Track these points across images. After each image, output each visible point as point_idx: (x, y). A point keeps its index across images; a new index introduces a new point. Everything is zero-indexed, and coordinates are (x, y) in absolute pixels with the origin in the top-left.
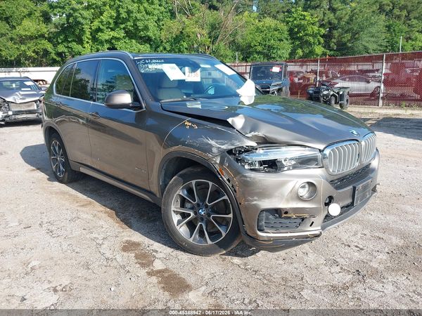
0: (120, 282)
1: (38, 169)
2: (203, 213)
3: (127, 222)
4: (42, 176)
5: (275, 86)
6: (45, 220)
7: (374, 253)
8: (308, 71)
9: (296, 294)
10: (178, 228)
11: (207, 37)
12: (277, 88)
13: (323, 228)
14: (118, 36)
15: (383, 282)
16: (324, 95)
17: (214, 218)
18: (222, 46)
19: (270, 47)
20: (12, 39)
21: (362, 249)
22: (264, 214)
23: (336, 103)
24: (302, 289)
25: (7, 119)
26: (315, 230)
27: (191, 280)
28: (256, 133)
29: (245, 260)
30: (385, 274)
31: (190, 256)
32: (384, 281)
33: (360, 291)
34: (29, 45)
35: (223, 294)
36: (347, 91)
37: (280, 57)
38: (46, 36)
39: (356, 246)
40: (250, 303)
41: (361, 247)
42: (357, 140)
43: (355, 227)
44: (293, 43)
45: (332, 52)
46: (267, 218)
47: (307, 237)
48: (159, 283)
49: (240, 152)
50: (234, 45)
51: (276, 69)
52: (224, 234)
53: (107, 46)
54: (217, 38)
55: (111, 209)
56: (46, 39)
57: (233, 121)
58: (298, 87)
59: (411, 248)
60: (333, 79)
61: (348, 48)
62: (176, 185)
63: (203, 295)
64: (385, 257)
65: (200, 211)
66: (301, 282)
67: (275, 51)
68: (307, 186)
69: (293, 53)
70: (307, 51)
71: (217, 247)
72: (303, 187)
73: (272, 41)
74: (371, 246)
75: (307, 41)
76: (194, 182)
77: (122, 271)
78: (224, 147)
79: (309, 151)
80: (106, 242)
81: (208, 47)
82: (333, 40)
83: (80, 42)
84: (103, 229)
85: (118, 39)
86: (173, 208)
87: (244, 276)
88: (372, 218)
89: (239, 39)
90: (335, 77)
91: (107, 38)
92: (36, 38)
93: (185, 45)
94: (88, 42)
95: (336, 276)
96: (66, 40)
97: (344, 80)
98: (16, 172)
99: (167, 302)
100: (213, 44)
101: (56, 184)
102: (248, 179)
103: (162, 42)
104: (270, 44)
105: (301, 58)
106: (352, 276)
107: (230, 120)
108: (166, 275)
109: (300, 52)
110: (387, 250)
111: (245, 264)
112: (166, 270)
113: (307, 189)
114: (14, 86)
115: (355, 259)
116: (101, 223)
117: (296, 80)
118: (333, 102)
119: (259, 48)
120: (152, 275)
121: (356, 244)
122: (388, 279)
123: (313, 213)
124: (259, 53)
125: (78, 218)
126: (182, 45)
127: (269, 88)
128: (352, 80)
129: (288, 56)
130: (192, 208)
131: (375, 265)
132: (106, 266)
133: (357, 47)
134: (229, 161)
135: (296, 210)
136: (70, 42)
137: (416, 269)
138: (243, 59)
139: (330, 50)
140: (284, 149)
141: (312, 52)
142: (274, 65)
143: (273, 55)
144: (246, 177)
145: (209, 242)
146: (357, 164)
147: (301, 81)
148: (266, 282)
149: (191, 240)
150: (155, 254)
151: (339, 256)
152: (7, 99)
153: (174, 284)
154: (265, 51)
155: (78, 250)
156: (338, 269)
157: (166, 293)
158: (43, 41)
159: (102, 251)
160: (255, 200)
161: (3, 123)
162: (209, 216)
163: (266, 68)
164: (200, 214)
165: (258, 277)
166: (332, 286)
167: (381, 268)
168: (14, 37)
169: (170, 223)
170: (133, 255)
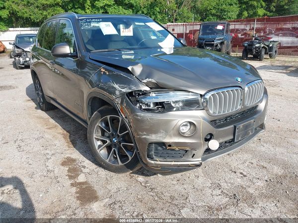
0: (50, 190)
1: (32, 100)
2: (115, 141)
3: (74, 143)
4: (33, 105)
5: (219, 40)
6: (20, 138)
7: (255, 180)
8: (250, 29)
9: (176, 212)
10: (98, 151)
11: (174, 3)
12: (220, 41)
13: (203, 160)
14: (110, 4)
15: (253, 207)
16: (256, 47)
17: (123, 145)
18: (185, 10)
19: (223, 11)
20: (37, 7)
21: (245, 176)
22: (153, 146)
23: (266, 53)
24: (183, 207)
25: (26, 64)
26: (197, 160)
27: (100, 193)
28: (150, 80)
29: (147, 178)
30: (257, 199)
31: (107, 172)
32: (255, 205)
33: (231, 213)
34: (48, 11)
35: (119, 207)
36: (276, 44)
37: (230, 18)
38: (60, 4)
39: (241, 173)
40: (137, 216)
41: (245, 173)
42: (240, 87)
43: (246, 156)
44: (240, 7)
45: (272, 14)
46: (156, 149)
47: (189, 166)
48: (77, 193)
49: (139, 95)
50: (194, 9)
51: (220, 27)
52: (130, 158)
53: (101, 11)
54: (182, 4)
55: (67, 132)
56: (60, 6)
57: (132, 69)
58: (240, 41)
59: (288, 178)
60: (268, 34)
61: (285, 10)
62: (96, 118)
63: (104, 206)
64: (262, 185)
65: (114, 139)
66: (184, 202)
67: (226, 14)
68: (189, 125)
69: (240, 15)
70: (251, 12)
71: (125, 167)
72: (186, 125)
73: (224, 6)
74: (254, 174)
75: (251, 5)
76: (108, 117)
77: (54, 181)
78: (124, 90)
79: (192, 95)
80: (53, 158)
81: (175, 11)
82: (273, 4)
83: (83, 8)
84: (55, 147)
85: (109, 6)
86: (95, 136)
87: (142, 193)
88: (263, 149)
89: (199, 5)
90: (271, 33)
91: (102, 5)
92: (54, 6)
93: (158, 9)
94: (88, 9)
95: (216, 198)
96: (74, 7)
97: (278, 35)
98: (17, 102)
99: (75, 209)
100: (179, 8)
101: (40, 111)
102: (139, 118)
103: (141, 7)
104: (222, 8)
105: (247, 18)
106: (228, 199)
107: (130, 68)
108: (84, 186)
109: (245, 14)
110: (266, 178)
111: (147, 182)
112: (85, 183)
113: (189, 127)
114: (31, 40)
115: (236, 184)
116: (57, 142)
117: (240, 35)
118: (263, 53)
119: (214, 11)
120: (74, 186)
121: (242, 171)
122: (258, 204)
123: (194, 147)
124: (213, 15)
125: (43, 138)
126: (156, 10)
127: (213, 42)
128: (284, 35)
129: (236, 17)
130: (108, 137)
131: (251, 191)
132: (44, 176)
133: (292, 9)
134: (127, 102)
135: (177, 144)
136: (76, 8)
137: (286, 197)
138: (201, 20)
139: (270, 12)
140: (172, 93)
141: (255, 14)
142: (218, 24)
143: (224, 17)
144: (137, 116)
145: (120, 164)
146: (239, 107)
147: (243, 37)
148: (156, 199)
149: (107, 161)
150: (83, 169)
151: (224, 181)
152: (25, 50)
153: (87, 194)
154: (218, 14)
155: (31, 162)
156: (219, 192)
157: (78, 202)
158: (58, 8)
159: (47, 164)
160: (145, 135)
161: (23, 66)
162: (120, 144)
163: (213, 26)
164: (114, 141)
165: (152, 194)
166: (208, 207)
167: (256, 193)
168: (39, 5)
169: (93, 147)
170: (67, 169)
